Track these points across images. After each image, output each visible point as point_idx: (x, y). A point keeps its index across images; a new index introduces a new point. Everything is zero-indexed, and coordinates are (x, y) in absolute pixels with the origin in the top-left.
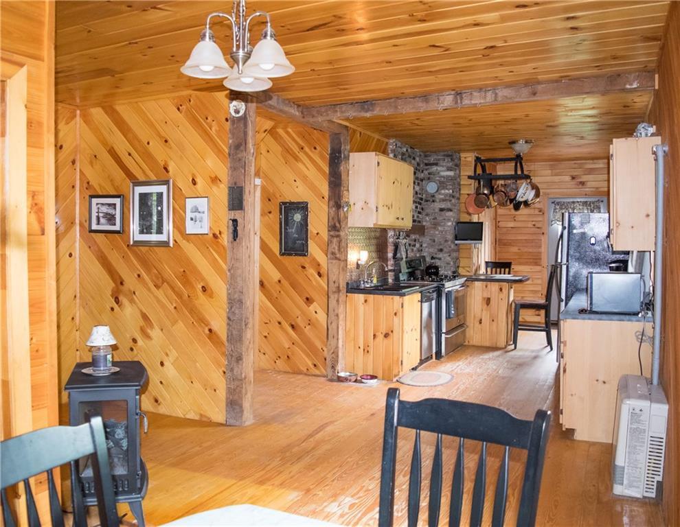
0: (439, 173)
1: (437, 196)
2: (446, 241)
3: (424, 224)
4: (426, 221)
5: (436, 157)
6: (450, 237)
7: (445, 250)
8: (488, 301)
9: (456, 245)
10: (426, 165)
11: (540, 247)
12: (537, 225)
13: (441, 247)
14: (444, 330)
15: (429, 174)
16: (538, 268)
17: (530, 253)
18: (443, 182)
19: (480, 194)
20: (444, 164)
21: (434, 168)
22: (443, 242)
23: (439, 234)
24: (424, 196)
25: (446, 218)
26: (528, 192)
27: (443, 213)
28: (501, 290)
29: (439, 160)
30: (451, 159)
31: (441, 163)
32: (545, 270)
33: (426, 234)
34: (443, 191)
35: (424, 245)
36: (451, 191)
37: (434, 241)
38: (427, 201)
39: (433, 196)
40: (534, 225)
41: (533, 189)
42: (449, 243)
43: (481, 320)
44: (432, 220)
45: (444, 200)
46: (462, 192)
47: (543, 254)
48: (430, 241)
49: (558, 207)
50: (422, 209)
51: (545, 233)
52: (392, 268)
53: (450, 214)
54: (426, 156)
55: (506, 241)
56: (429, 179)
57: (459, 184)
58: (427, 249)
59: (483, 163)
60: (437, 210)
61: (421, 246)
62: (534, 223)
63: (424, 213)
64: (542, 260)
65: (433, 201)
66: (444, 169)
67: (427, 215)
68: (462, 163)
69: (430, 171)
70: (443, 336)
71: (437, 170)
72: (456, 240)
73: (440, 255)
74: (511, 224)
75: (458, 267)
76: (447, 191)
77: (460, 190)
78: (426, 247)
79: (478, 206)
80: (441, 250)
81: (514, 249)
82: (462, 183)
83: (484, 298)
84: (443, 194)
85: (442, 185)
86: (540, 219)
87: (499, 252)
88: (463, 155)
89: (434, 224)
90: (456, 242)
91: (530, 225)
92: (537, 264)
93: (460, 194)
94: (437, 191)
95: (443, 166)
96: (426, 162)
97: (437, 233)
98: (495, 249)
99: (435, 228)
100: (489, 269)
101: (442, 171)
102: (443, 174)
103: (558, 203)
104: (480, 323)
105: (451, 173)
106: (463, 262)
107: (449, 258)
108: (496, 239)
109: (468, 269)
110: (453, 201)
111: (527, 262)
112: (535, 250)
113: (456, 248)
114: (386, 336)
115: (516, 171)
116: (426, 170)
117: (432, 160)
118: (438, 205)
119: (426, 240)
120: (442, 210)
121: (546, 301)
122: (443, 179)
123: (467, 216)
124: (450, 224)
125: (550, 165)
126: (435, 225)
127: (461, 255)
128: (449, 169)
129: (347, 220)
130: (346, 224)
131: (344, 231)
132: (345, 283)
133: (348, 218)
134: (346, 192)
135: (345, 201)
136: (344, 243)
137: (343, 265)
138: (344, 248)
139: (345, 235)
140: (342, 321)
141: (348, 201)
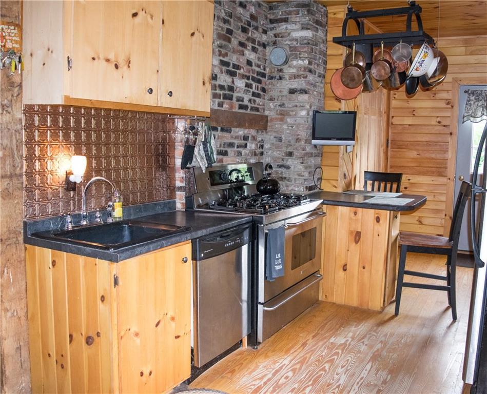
0: (289, 34)
1: (285, 71)
2: (298, 140)
3: (267, 113)
4: (270, 109)
5: (285, 9)
6: (305, 133)
7: (296, 153)
8: (357, 237)
9: (315, 146)
10: (272, 21)
11: (446, 151)
12: (444, 123)
13: (290, 149)
14: (261, 298)
15: (275, 36)
16: (442, 180)
17: (433, 159)
18: (295, 49)
19: (351, 65)
20: (298, 20)
21: (282, 27)
22: (293, 142)
23: (288, 129)
24: (268, 70)
25: (298, 104)
26: (427, 59)
27: (293, 96)
28: (378, 220)
29: (290, 13)
30: (309, 11)
31: (293, 18)
32: (452, 183)
33: (269, 129)
34: (295, 63)
35: (266, 146)
36: (306, 62)
37: (280, 140)
38: (271, 78)
39: (281, 70)
40: (439, 122)
41: (435, 57)
42: (303, 143)
43: (346, 265)
44: (279, 108)
45: (295, 77)
46: (328, 66)
47: (449, 162)
48: (275, 140)
49: (473, 98)
50: (264, 90)
51: (454, 132)
52: (183, 184)
53: (305, 97)
54: (271, 8)
55: (401, 143)
56: (275, 43)
57: (325, 55)
58: (270, 152)
59: (359, 20)
60: (286, 92)
61: (262, 146)
62: (439, 119)
63: (267, 97)
64: (448, 169)
65: (281, 78)
66: (298, 26)
67: (271, 99)
68: (329, 22)
69: (278, 31)
70: (260, 308)
71: (287, 28)
72: (314, 138)
73: (290, 162)
74: (408, 121)
75: (320, 179)
76: (300, 62)
77: (325, 63)
78: (269, 149)
79: (347, 86)
80: (290, 154)
81: (413, 154)
82: (329, 52)
83: (351, 232)
84: (295, 67)
85: (294, 52)
86: (449, 114)
87: (392, 157)
88: (331, 10)
89: (281, 114)
90: (314, 142)
91: (434, 122)
92: (441, 174)
93: (325, 68)
94: (286, 62)
95: (295, 23)
96: (272, 17)
97: (285, 127)
98: (386, 153)
99: (282, 120)
100: (370, 182)
101: (294, 30)
102: (295, 35)
103: (473, 93)
104: (345, 270)
105: (308, 34)
106: (327, 173)
107: (301, 167)
108: (388, 140)
109: (334, 183)
110: (311, 78)
111: (428, 172)
112: (439, 156)
113: (314, 151)
114: (89, 341)
115: (409, 26)
116: (272, 29)
117: (279, 13)
118: (287, 85)
119: (268, 138)
120: (292, 91)
121: (451, 240)
122: (295, 43)
123: (336, 103)
124: (304, 113)
125: (466, 40)
126: (283, 115)
127: (325, 163)
128: (305, 27)
129: (16, 89)
130: (15, 98)
131: (8, 114)
132: (19, 223)
133: (20, 85)
134: (9, 28)
135: (4, 46)
136: (7, 139)
137: (6, 187)
138: (7, 149)
139: (11, 123)
140: (11, 301)
141: (17, 48)
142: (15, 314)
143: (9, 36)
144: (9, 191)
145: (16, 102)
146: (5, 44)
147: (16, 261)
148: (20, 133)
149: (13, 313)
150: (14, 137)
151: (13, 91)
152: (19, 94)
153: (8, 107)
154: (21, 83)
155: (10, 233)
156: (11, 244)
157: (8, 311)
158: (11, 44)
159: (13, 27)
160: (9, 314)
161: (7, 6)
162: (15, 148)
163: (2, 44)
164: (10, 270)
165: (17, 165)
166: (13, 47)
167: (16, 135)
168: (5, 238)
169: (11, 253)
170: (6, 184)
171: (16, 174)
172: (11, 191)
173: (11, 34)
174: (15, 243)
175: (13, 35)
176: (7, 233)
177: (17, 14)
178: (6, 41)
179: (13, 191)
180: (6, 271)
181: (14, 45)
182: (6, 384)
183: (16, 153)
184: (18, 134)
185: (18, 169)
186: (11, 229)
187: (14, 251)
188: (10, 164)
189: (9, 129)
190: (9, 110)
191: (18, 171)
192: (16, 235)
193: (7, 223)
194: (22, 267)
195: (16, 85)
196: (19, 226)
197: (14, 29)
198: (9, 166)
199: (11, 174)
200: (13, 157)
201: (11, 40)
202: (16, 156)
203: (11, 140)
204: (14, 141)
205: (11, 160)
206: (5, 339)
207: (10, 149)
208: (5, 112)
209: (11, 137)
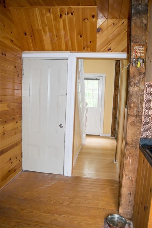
129: (142, 75)
130: (141, 80)
131: (137, 87)
132: (138, 138)
133: (145, 74)
134: (139, 47)
135: (136, 56)
136: (136, 98)
137: (133, 120)
138: (135, 103)
139: (138, 91)
140: (129, 172)
141: (143, 56)
142: (130, 178)
143: (139, 51)
144: (134, 123)
145: (142, 81)
146: (137, 55)
147: (134, 155)
148: (142, 96)
149: (129, 178)
150: (139, 98)
151: (141, 76)
152: (143, 78)
153: (137, 84)
154: (145, 72)
155: (133, 142)
156: (132, 147)
157: (127, 176)
158: (140, 54)
159: (141, 47)
160: (127, 177)
161: (139, 38)
162: (139, 103)
163: (135, 55)
164: (131, 158)
165: (140, 111)
166: (141, 56)
167: (140, 97)
168: (130, 143)
169: (132, 151)
170: (133, 119)
171: (139, 115)
172: (135, 123)
173: (140, 50)
174: (135, 147)
175: (141, 50)
176: (132, 141)
177: (144, 40)
178: (137, 54)
179: (137, 123)
180: (128, 158)
181: (141, 55)
182: (121, 206)
183: (140, 105)
184: (141, 97)
185: (140, 113)
186: (134, 140)
187: (134, 150)
188: (136, 111)
189: (137, 94)
190: (138, 85)
191: (140, 114)
192: (136, 143)
193: (132, 137)
194: (137, 159)
195: (142, 73)
196: (138, 139)
197: (142, 47)
198: (135, 111)
199: (136, 115)
200: (138, 107)
201: (140, 53)
202: (139, 107)
203: (138, 99)
204: (139, 100)
205: (137, 108)
206: (124, 187)
207: (137, 104)
208: (135, 86)
209: (138, 98)
